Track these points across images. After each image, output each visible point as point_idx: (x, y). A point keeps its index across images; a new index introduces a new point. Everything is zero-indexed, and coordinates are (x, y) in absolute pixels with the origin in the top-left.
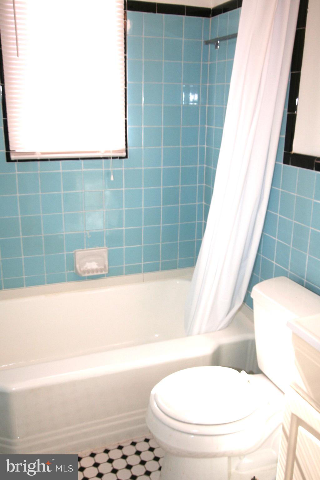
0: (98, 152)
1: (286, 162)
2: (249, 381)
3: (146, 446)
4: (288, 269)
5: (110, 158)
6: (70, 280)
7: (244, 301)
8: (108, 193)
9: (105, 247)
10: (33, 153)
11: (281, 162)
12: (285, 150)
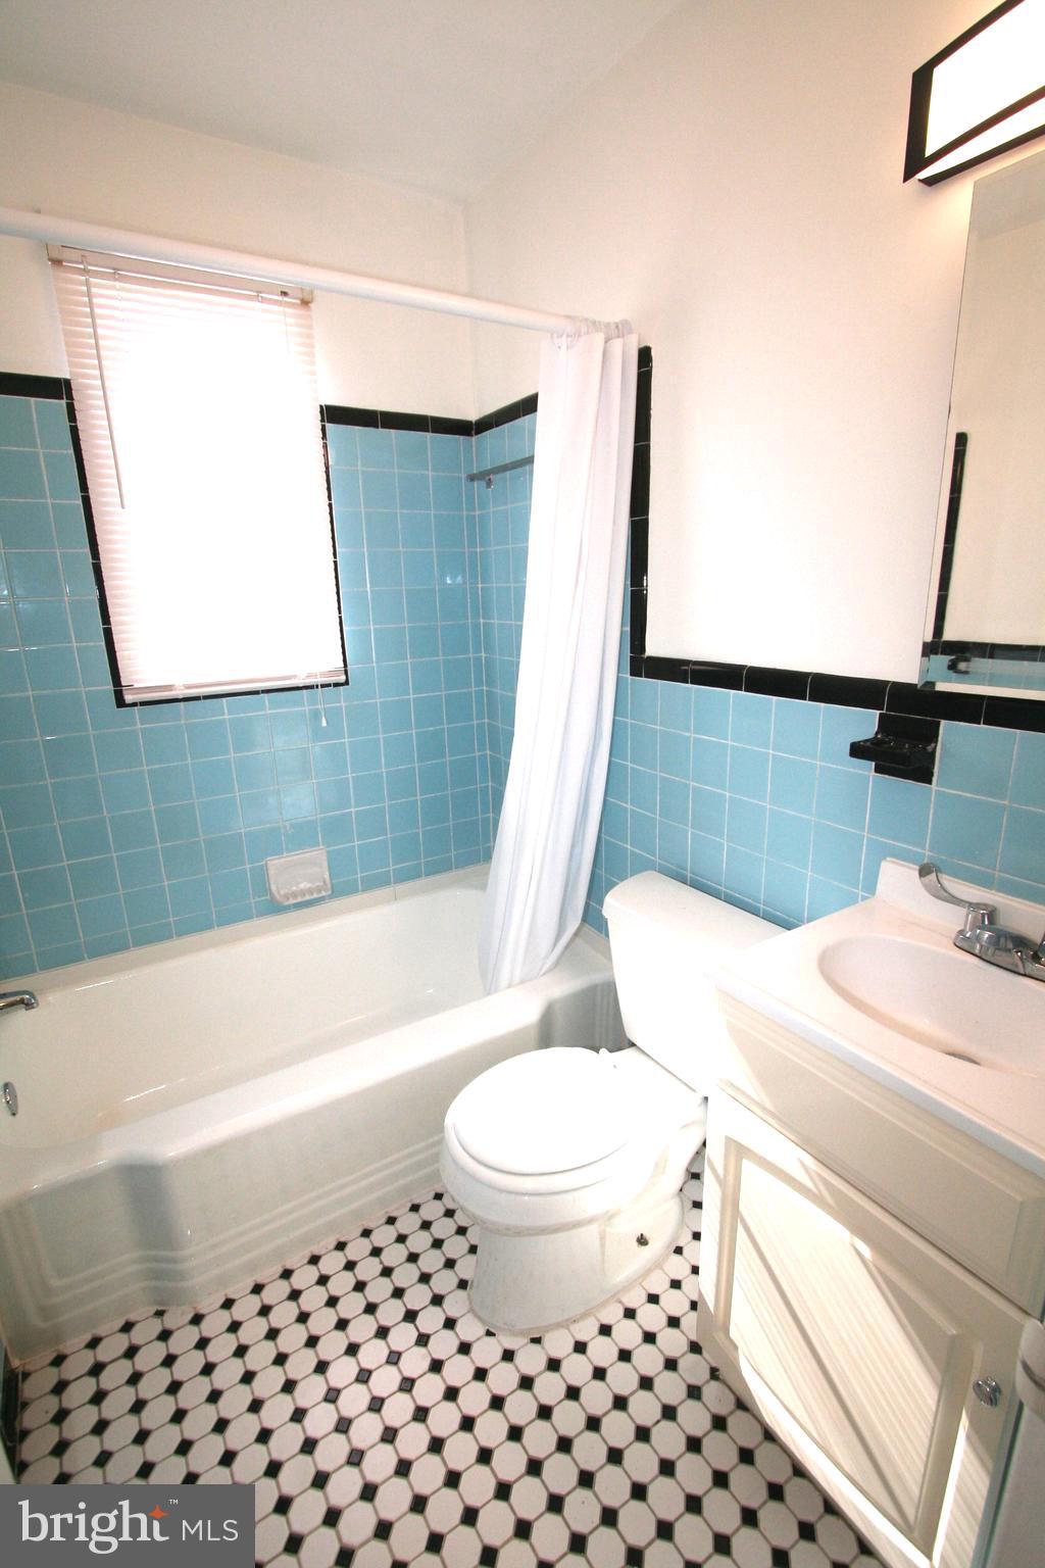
0: (295, 676)
1: (635, 672)
2: (615, 1066)
3: (438, 1208)
4: (654, 855)
5: (317, 687)
6: (261, 914)
7: (585, 919)
8: (317, 748)
9: (322, 847)
10: (169, 688)
11: (626, 673)
12: (631, 652)
